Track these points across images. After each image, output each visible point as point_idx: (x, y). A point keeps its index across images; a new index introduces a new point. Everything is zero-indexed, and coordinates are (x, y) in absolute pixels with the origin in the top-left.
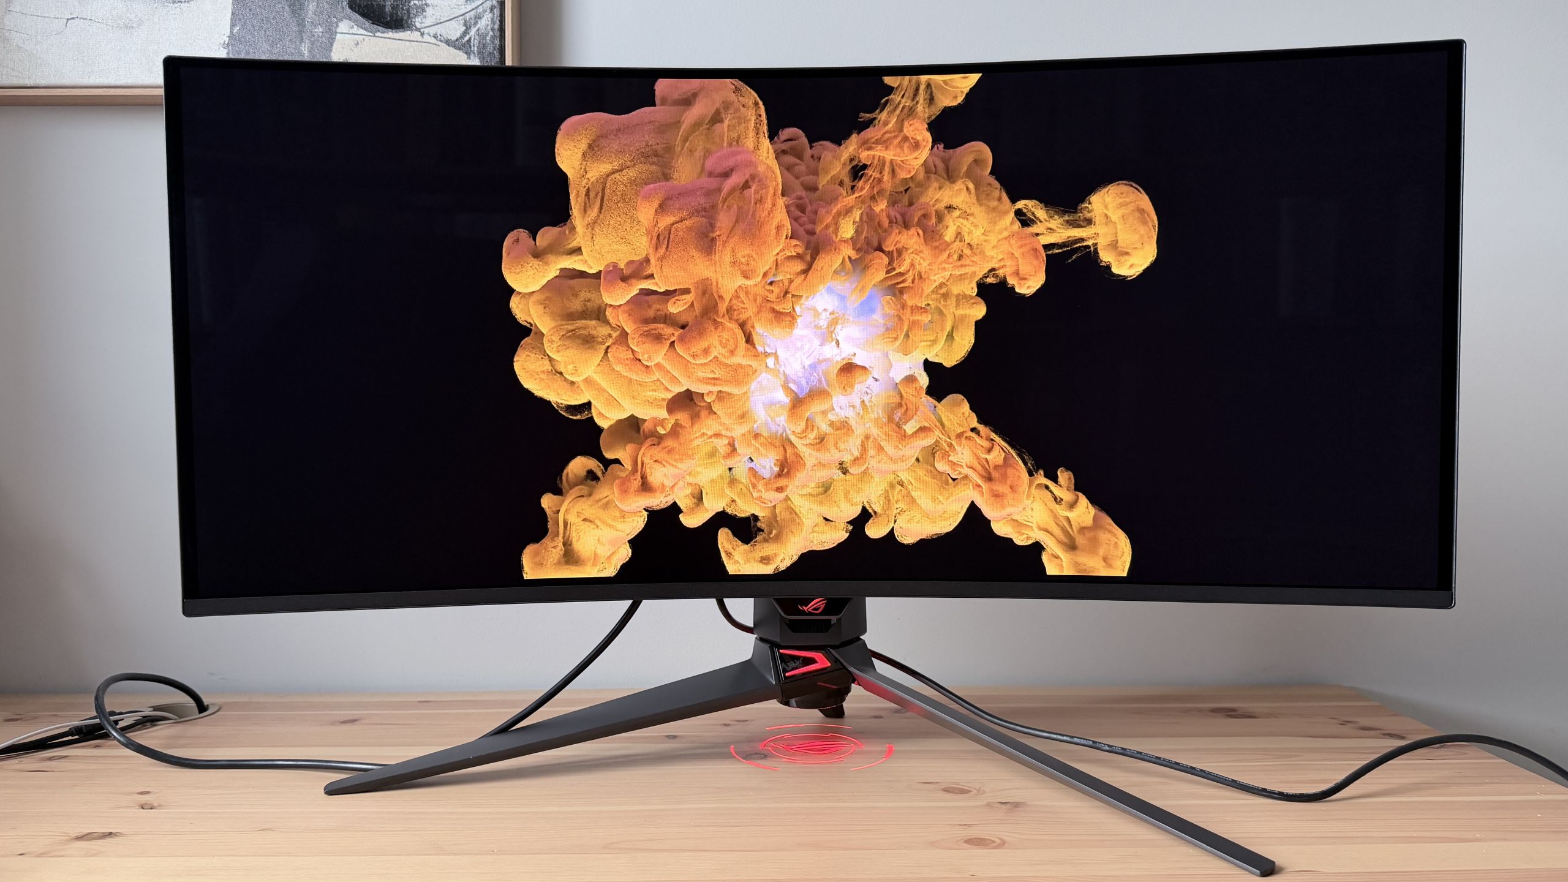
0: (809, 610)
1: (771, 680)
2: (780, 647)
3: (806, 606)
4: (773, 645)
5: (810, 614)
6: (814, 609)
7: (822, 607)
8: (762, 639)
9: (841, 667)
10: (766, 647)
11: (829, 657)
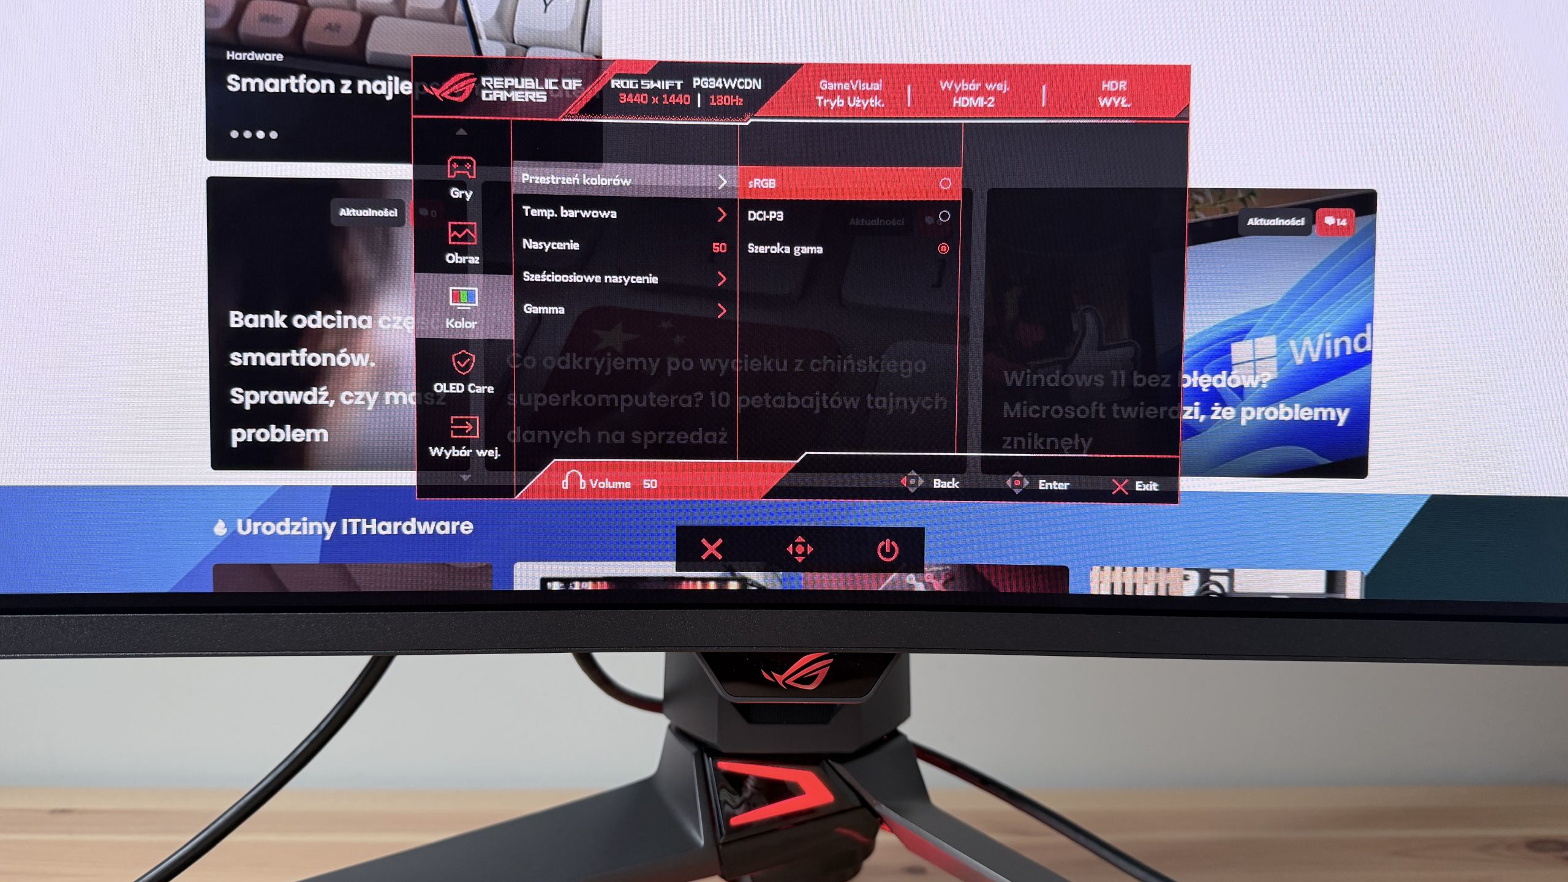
0: (790, 682)
1: (694, 833)
2: (717, 755)
3: (781, 673)
4: (704, 750)
5: (791, 691)
6: (800, 681)
7: (822, 674)
8: (679, 732)
9: (858, 803)
10: (686, 753)
11: (831, 781)
